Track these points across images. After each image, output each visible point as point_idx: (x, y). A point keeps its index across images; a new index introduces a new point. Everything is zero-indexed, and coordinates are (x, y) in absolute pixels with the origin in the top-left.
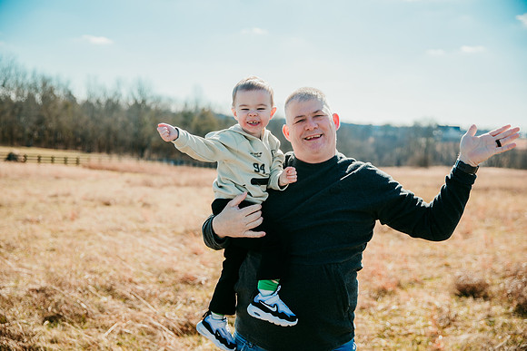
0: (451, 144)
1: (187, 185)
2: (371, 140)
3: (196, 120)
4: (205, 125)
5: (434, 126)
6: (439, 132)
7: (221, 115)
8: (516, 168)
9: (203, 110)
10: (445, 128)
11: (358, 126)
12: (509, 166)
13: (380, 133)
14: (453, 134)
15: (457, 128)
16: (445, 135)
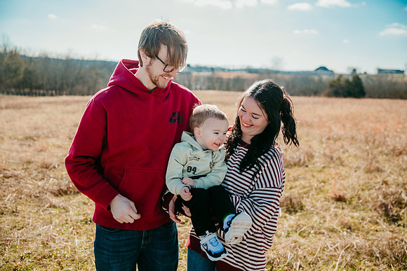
0: (185, 76)
1: (7, 107)
3: (6, 60)
4: (15, 63)
7: (25, 56)
8: (223, 90)
9: (11, 52)
12: (220, 89)
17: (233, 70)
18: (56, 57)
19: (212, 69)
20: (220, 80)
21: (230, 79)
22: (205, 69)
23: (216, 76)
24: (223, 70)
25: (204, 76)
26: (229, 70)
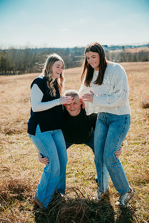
2: (70, 55)
8: (132, 62)
11: (63, 49)
12: (129, 61)
15: (106, 46)
17: (139, 47)
18: (19, 49)
19: (123, 47)
20: (129, 54)
21: (136, 53)
22: (118, 47)
23: (126, 52)
24: (131, 47)
25: (117, 53)
26: (135, 47)
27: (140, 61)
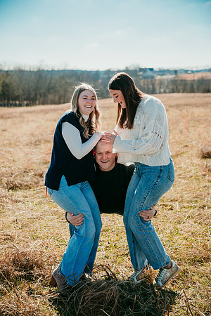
0: (149, 80)
2: (100, 81)
5: (138, 69)
6: (141, 73)
10: (144, 70)
11: (91, 72)
13: (105, 76)
14: (149, 73)
15: (152, 70)
16: (145, 75)
18: (29, 70)
19: (176, 72)
20: (184, 82)
22: (168, 71)
23: (180, 79)
25: (167, 79)
27: (198, 91)
